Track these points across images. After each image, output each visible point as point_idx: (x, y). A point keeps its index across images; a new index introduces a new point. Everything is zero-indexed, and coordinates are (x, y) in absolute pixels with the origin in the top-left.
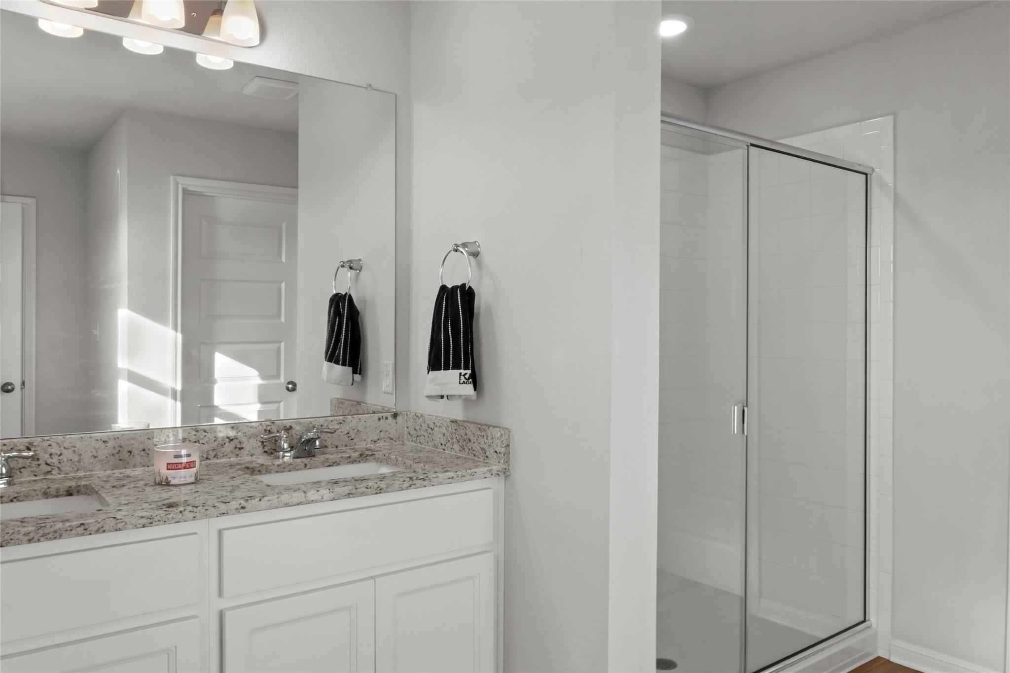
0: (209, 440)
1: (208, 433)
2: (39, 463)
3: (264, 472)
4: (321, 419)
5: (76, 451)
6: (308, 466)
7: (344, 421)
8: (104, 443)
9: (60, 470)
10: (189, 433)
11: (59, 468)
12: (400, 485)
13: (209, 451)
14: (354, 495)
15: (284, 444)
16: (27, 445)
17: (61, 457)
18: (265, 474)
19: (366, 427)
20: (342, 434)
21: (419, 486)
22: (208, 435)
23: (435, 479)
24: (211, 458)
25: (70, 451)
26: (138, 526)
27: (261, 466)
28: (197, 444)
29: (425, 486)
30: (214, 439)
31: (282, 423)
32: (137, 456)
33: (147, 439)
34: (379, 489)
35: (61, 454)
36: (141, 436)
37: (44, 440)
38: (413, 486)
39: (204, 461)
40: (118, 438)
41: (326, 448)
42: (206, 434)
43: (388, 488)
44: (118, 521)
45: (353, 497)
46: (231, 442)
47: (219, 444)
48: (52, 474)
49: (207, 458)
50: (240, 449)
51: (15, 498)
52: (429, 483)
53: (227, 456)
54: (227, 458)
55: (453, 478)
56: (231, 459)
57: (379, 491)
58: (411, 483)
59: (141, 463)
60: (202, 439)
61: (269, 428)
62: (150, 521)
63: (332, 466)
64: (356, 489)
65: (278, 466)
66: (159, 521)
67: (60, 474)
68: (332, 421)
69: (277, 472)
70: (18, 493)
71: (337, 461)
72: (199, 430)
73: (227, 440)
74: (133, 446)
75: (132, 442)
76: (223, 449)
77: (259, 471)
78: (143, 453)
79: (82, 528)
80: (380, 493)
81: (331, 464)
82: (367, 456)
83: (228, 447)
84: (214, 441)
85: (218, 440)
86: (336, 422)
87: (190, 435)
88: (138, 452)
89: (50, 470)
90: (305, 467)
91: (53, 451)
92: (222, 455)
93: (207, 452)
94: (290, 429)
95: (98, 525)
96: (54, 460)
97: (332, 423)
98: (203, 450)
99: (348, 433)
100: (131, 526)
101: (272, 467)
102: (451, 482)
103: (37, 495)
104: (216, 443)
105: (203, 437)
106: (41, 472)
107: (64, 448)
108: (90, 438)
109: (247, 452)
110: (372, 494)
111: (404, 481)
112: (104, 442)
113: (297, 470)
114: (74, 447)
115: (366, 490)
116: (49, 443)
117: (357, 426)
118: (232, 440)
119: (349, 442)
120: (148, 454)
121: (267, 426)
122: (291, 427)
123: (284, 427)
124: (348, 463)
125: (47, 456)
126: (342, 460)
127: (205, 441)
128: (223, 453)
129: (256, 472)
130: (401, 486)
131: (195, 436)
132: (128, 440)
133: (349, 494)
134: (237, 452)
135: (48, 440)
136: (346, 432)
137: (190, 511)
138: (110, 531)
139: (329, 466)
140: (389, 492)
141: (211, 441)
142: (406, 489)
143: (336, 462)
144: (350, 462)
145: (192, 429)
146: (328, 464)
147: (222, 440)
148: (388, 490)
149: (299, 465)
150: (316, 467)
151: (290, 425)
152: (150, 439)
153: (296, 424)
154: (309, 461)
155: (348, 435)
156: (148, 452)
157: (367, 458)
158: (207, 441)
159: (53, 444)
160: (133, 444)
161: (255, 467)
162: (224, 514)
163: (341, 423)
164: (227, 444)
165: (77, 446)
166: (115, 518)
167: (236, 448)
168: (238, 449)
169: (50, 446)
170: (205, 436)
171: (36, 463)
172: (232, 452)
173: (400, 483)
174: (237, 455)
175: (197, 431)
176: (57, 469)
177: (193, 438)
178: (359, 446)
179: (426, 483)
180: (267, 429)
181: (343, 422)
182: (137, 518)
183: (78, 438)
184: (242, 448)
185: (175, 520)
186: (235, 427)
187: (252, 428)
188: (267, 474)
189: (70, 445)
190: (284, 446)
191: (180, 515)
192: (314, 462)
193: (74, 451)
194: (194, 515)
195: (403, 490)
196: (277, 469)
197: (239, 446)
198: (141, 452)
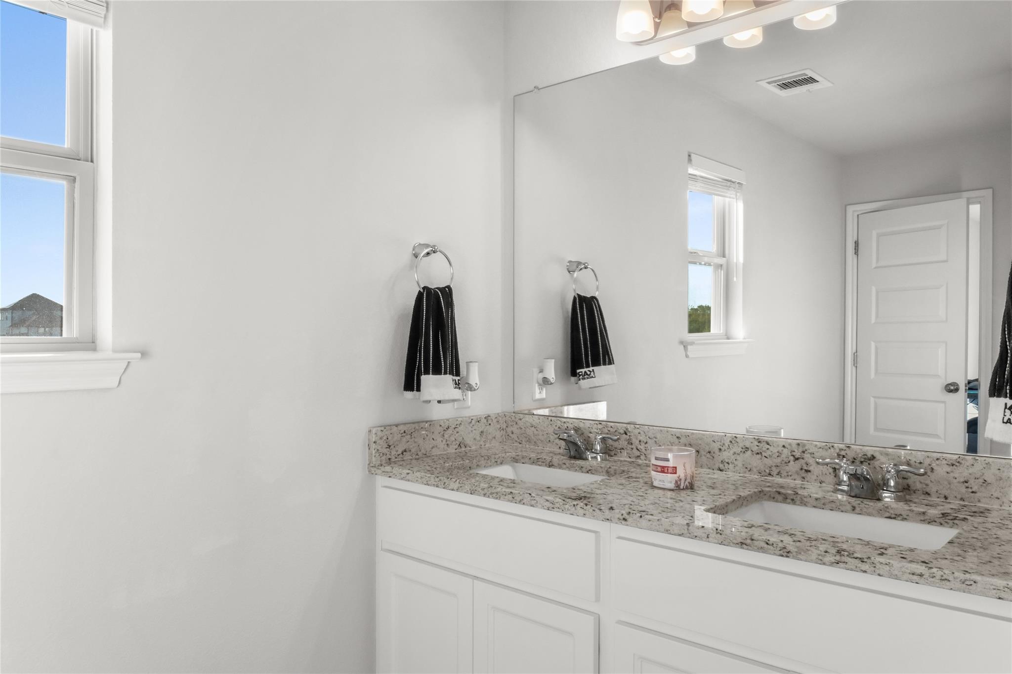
0: (772, 454)
1: (770, 446)
2: (632, 447)
3: (798, 502)
4: (919, 453)
5: (658, 442)
6: (858, 510)
7: (959, 462)
8: (677, 439)
9: (646, 457)
10: (752, 443)
11: (645, 454)
12: (819, 555)
13: (772, 466)
14: (750, 548)
15: (843, 476)
16: (625, 430)
17: (646, 445)
18: (799, 505)
19: (1001, 479)
20: (955, 481)
21: (854, 567)
22: (771, 448)
23: (884, 567)
24: (775, 475)
25: (653, 441)
26: (545, 507)
27: (794, 494)
28: (760, 456)
29: (865, 572)
30: (777, 454)
31: (861, 450)
32: (703, 457)
33: (712, 442)
34: (785, 550)
35: (647, 443)
36: (707, 438)
37: (635, 428)
38: (841, 565)
39: (767, 476)
40: (688, 436)
41: (927, 496)
42: (769, 447)
43: (800, 553)
44: (532, 498)
45: (747, 549)
46: (797, 462)
47: (783, 460)
48: (640, 459)
49: (770, 474)
50: (807, 471)
51: (590, 470)
52: (873, 569)
53: (792, 477)
54: (792, 479)
55: (921, 575)
56: (796, 482)
57: (786, 553)
58: (838, 558)
59: (707, 465)
60: (765, 452)
61: (843, 453)
62: (553, 506)
63: (894, 518)
64: (752, 540)
65: (816, 499)
66: (559, 508)
67: (646, 460)
68: (938, 459)
69: (814, 507)
70: (591, 467)
71: (903, 513)
72: (762, 441)
73: (792, 458)
74: (700, 446)
75: (700, 442)
76: (787, 468)
77: (793, 500)
78: (708, 455)
79: (510, 496)
80: (787, 557)
81: (893, 516)
82: (955, 519)
83: (794, 467)
84: (778, 456)
85: (782, 456)
86: (944, 462)
87: (753, 444)
88: (705, 453)
89: (639, 455)
90: (853, 510)
91: (641, 438)
92: (786, 474)
93: (770, 468)
94: (873, 460)
95: (520, 497)
96: (642, 447)
97: (937, 462)
98: (766, 464)
99: (966, 482)
100: (540, 506)
101: (808, 500)
102: (917, 581)
103: (602, 472)
104: (779, 460)
105: (765, 449)
106: (633, 455)
107: (649, 437)
108: (667, 432)
109: (815, 477)
110: (775, 554)
111: (826, 552)
112: (677, 437)
113: (842, 511)
114: (656, 438)
115: (766, 546)
116: (639, 431)
117: (983, 474)
118: (797, 459)
119: (967, 496)
120: (713, 457)
121: (841, 450)
122: (873, 458)
123: (864, 455)
124: (921, 520)
125: (638, 442)
126: (910, 515)
127: (768, 454)
128: (787, 472)
129: (789, 501)
130: (820, 557)
131: (757, 447)
132: (697, 440)
133: (742, 543)
134: (803, 474)
135: (638, 428)
136: (962, 480)
137: (581, 508)
138: (527, 505)
139: (890, 518)
140: (801, 560)
141: (774, 455)
142: (830, 565)
143: (901, 515)
144: (924, 521)
145: (754, 438)
146: (887, 515)
147: (786, 457)
148: (799, 556)
149: (845, 505)
150: (869, 514)
151: (872, 454)
152: (715, 442)
153: (881, 454)
154: (859, 504)
155: (966, 484)
156: (713, 455)
157: (956, 521)
158: (770, 455)
159: (642, 433)
160: (700, 444)
161: (787, 493)
162: (608, 520)
163: (953, 465)
164: (792, 463)
165: (658, 437)
166: (530, 494)
167: (802, 469)
168: (804, 471)
169: (639, 433)
170: (768, 449)
171: (630, 446)
172: (797, 473)
173: (819, 552)
174: (804, 478)
175: (759, 442)
176: (644, 455)
177: (755, 449)
178: (985, 504)
179: (865, 567)
180: (840, 453)
181: (958, 464)
182: (544, 500)
183: (658, 430)
184: (810, 471)
185: (569, 512)
186: (801, 445)
187: (821, 449)
188: (801, 506)
189: (653, 436)
190: (843, 478)
191: (574, 509)
192: (867, 506)
193: (656, 442)
194: (585, 512)
195: (824, 564)
196: (815, 503)
197: (806, 468)
198: (707, 453)
